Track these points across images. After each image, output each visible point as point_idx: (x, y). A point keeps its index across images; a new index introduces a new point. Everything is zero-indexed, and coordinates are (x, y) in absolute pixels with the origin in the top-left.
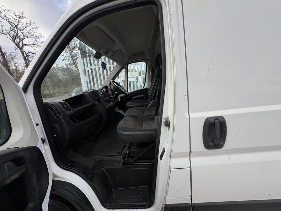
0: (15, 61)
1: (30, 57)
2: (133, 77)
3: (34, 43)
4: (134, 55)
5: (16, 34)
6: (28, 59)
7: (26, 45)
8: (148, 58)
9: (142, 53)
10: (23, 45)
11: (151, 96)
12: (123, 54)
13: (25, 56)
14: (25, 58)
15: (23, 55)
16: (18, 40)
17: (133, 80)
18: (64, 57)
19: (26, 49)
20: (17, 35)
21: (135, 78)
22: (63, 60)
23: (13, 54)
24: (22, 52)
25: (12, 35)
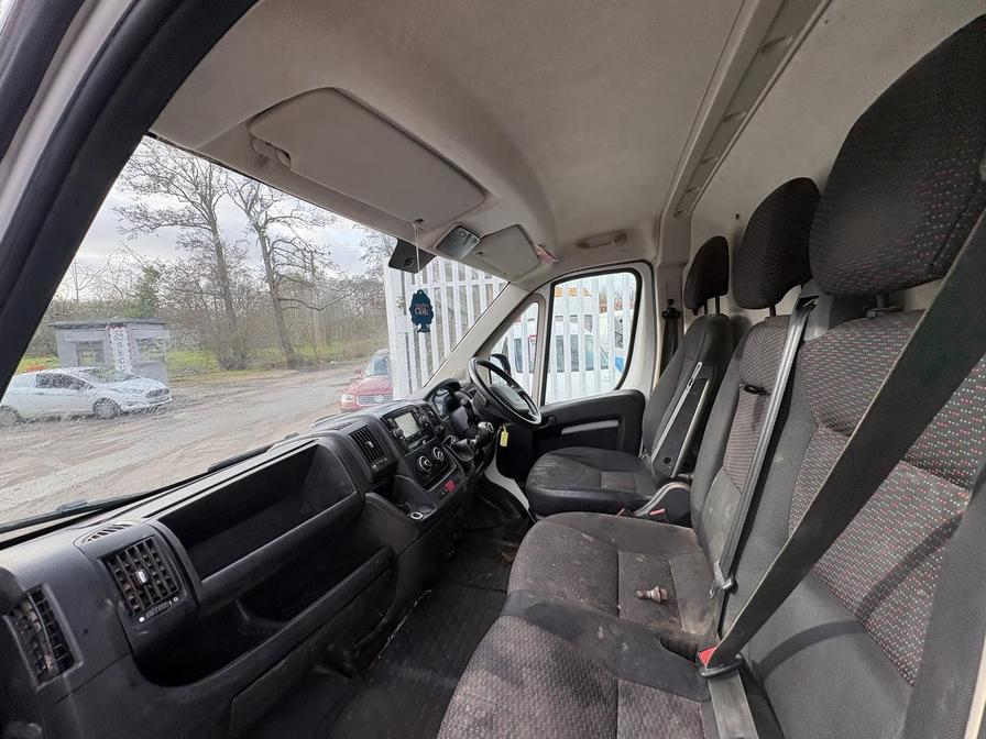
0: (245, 264)
1: (279, 251)
2: (574, 318)
3: (295, 213)
4: (583, 244)
5: (254, 192)
6: (274, 259)
7: (273, 219)
8: (649, 259)
9: (621, 237)
10: (267, 221)
11: (667, 461)
12: (531, 243)
13: (268, 249)
14: (266, 255)
15: (264, 247)
16: (258, 207)
17: (574, 328)
18: (366, 249)
19: (274, 230)
20: (256, 195)
21: (581, 319)
22: (364, 258)
23: (242, 246)
24: (263, 238)
25: (245, 195)
